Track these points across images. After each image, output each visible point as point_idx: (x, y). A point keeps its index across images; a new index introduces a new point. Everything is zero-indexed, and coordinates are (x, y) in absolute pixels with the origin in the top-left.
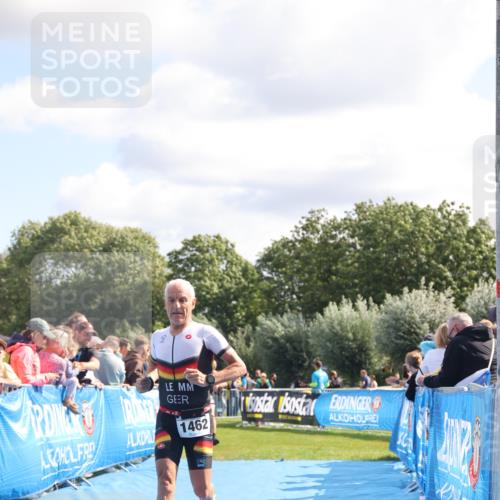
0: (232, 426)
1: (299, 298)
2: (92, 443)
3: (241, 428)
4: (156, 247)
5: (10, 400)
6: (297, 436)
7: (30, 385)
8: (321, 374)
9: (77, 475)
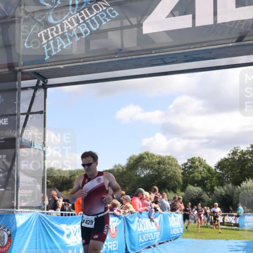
0: (207, 227)
1: (231, 180)
2: (159, 233)
3: (210, 228)
4: (177, 162)
5: (131, 217)
6: (231, 231)
7: (138, 212)
8: (241, 208)
9: (154, 244)
